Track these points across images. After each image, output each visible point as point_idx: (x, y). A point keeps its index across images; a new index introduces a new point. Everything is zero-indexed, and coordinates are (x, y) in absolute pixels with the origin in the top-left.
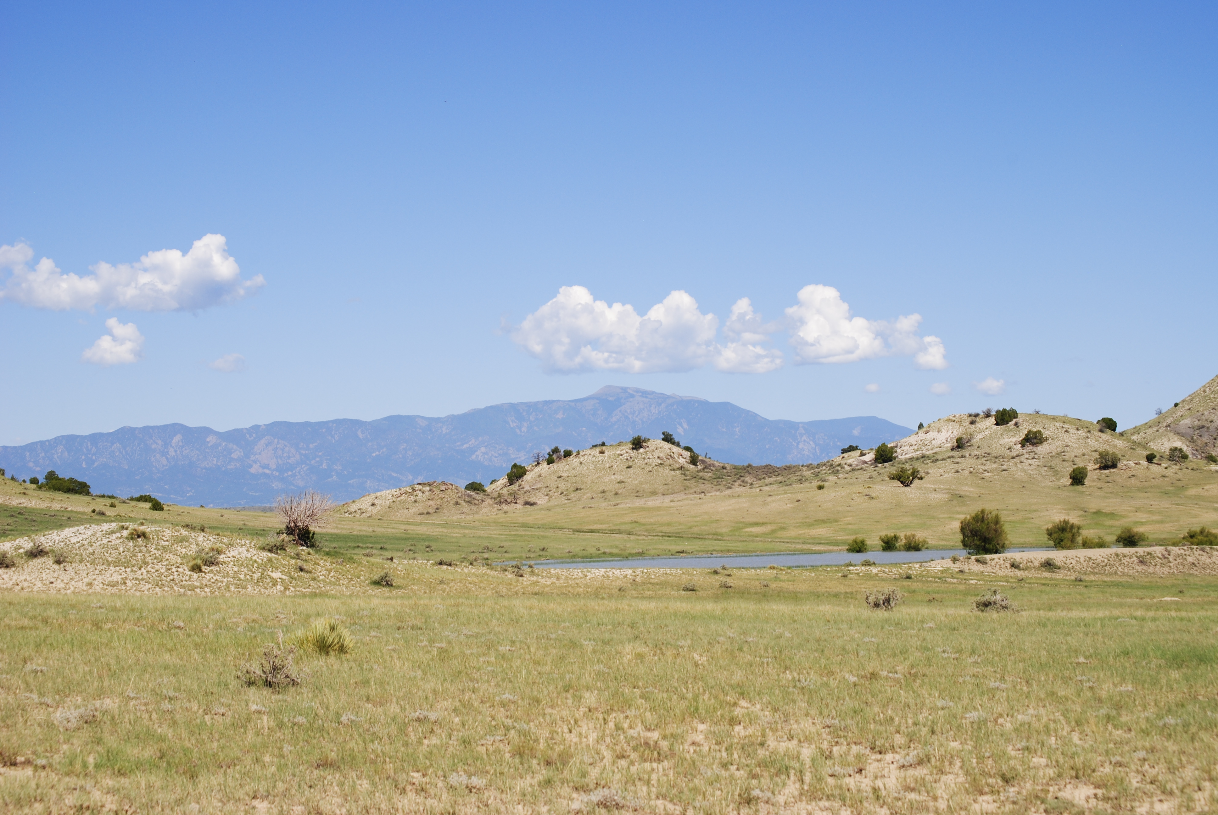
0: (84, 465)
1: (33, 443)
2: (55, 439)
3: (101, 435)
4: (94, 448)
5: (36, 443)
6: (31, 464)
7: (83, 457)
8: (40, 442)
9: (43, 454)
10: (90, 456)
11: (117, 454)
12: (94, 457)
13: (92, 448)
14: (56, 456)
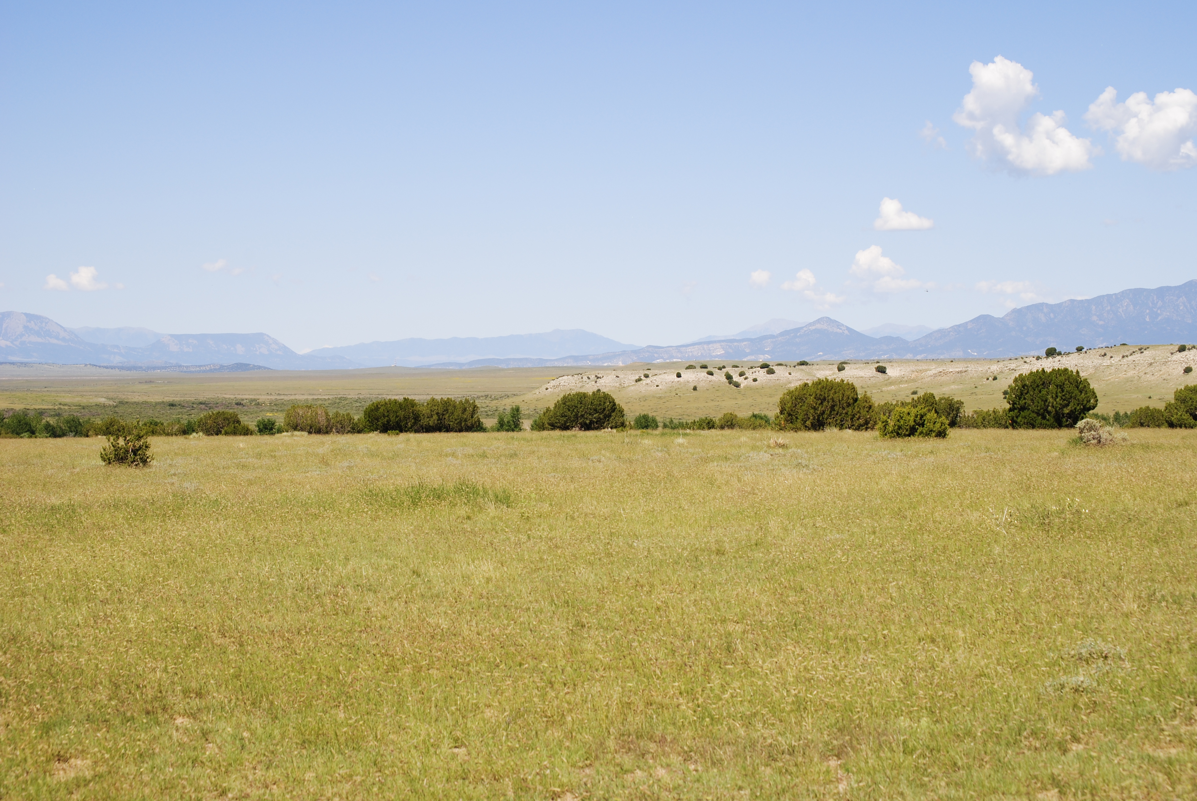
0: (1147, 319)
1: (1099, 297)
2: (1123, 292)
3: (1168, 288)
4: (1160, 302)
5: (1103, 296)
6: (1095, 318)
7: (1148, 311)
8: (1108, 295)
9: (1109, 308)
10: (1155, 310)
11: (1181, 308)
12: (1159, 311)
13: (1157, 302)
14: (1120, 310)
